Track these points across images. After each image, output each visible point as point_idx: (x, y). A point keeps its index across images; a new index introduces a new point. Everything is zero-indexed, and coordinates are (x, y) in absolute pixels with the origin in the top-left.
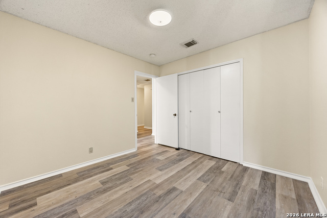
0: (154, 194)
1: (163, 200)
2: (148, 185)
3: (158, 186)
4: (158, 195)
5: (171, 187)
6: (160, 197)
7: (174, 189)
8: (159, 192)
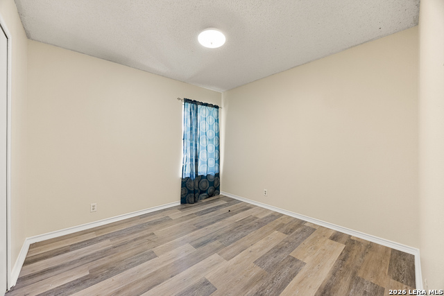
0: (221, 242)
1: (212, 237)
2: (228, 253)
3: (216, 250)
4: (217, 241)
5: (200, 249)
6: (215, 239)
7: (197, 246)
8: (215, 244)
